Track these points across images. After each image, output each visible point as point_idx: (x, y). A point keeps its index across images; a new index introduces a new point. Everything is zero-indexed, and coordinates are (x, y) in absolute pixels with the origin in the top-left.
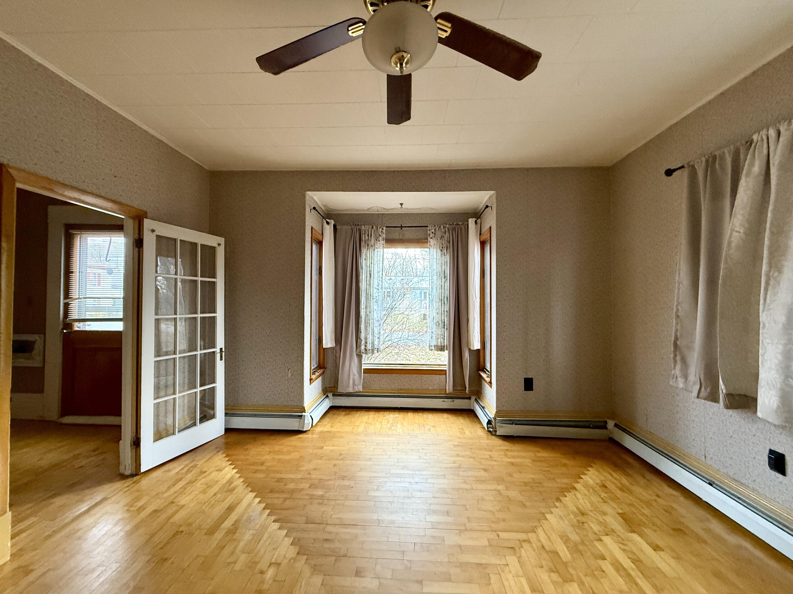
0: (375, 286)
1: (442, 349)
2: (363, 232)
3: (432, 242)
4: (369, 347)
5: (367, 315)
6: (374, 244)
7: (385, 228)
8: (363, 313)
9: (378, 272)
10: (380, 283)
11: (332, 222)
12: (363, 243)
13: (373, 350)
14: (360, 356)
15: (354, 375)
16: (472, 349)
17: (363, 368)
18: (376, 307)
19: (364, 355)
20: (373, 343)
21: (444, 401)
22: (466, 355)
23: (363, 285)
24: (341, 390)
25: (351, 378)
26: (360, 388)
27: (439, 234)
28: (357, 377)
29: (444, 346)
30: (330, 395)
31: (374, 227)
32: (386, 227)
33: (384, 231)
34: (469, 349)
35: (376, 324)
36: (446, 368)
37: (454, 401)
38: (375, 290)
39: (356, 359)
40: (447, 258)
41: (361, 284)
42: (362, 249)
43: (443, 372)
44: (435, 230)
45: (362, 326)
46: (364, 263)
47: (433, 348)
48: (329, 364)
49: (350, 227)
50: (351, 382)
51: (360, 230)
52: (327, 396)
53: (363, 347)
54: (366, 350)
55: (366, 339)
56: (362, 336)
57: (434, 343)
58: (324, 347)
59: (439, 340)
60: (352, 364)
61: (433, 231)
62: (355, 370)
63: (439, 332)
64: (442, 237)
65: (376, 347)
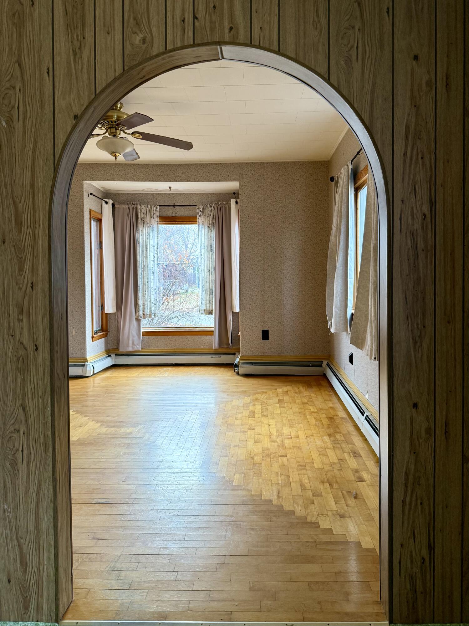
0: (152, 258)
1: (210, 313)
2: (139, 211)
3: (200, 219)
4: (147, 312)
5: (144, 284)
6: (150, 221)
7: (158, 207)
8: (140, 282)
9: (154, 246)
10: (156, 256)
11: (111, 202)
12: (139, 221)
13: (150, 315)
14: (138, 320)
15: (133, 336)
16: (234, 311)
17: (142, 330)
18: (152, 277)
19: (142, 320)
20: (150, 309)
21: (212, 357)
22: (230, 317)
23: (140, 259)
24: (121, 349)
25: (131, 339)
26: (139, 348)
27: (206, 212)
28: (136, 338)
29: (212, 310)
30: (113, 355)
31: (149, 206)
32: (160, 206)
33: (158, 210)
34: (233, 312)
35: (153, 292)
36: (213, 329)
37: (221, 357)
38: (152, 263)
39: (135, 322)
40: (213, 234)
41: (138, 257)
42: (139, 225)
43: (210, 333)
44: (203, 209)
45: (140, 294)
46: (141, 237)
47: (203, 312)
48: (112, 328)
49: (127, 206)
50: (131, 342)
51: (136, 209)
52: (110, 356)
53: (141, 312)
54: (144, 314)
55: (144, 305)
56: (141, 302)
57: (203, 308)
58: (106, 313)
59: (208, 305)
60: (132, 327)
61: (201, 209)
62: (134, 332)
63: (208, 298)
64: (209, 215)
65: (153, 312)
